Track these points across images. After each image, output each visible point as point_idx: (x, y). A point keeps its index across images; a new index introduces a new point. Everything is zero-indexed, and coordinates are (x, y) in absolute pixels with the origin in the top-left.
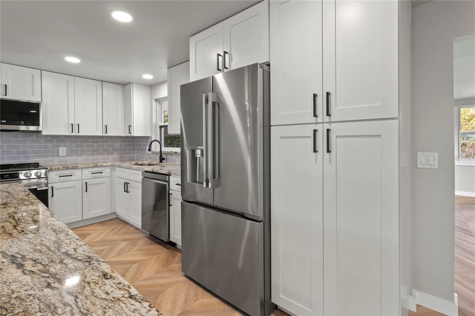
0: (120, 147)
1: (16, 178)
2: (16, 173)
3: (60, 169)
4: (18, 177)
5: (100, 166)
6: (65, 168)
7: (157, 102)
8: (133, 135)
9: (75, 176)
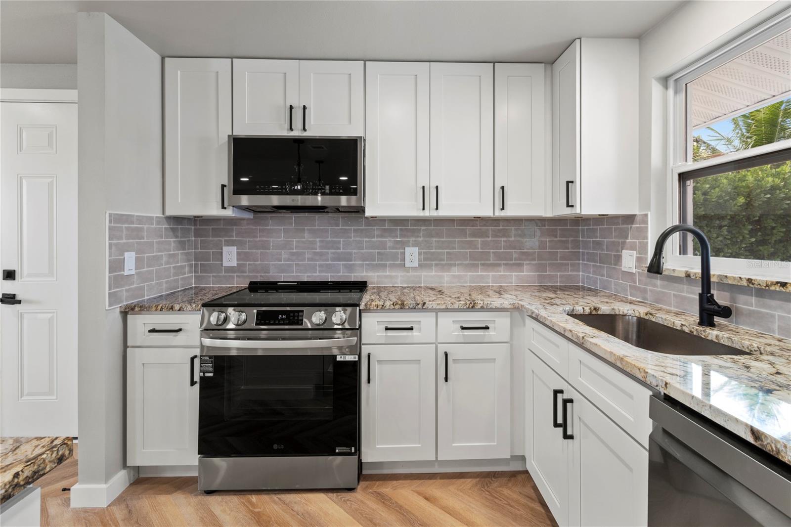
0: (540, 248)
1: (298, 324)
2: (298, 312)
3: (387, 307)
4: (300, 323)
5: (482, 307)
6: (397, 307)
7: (666, 87)
8: (578, 211)
9: (420, 330)
